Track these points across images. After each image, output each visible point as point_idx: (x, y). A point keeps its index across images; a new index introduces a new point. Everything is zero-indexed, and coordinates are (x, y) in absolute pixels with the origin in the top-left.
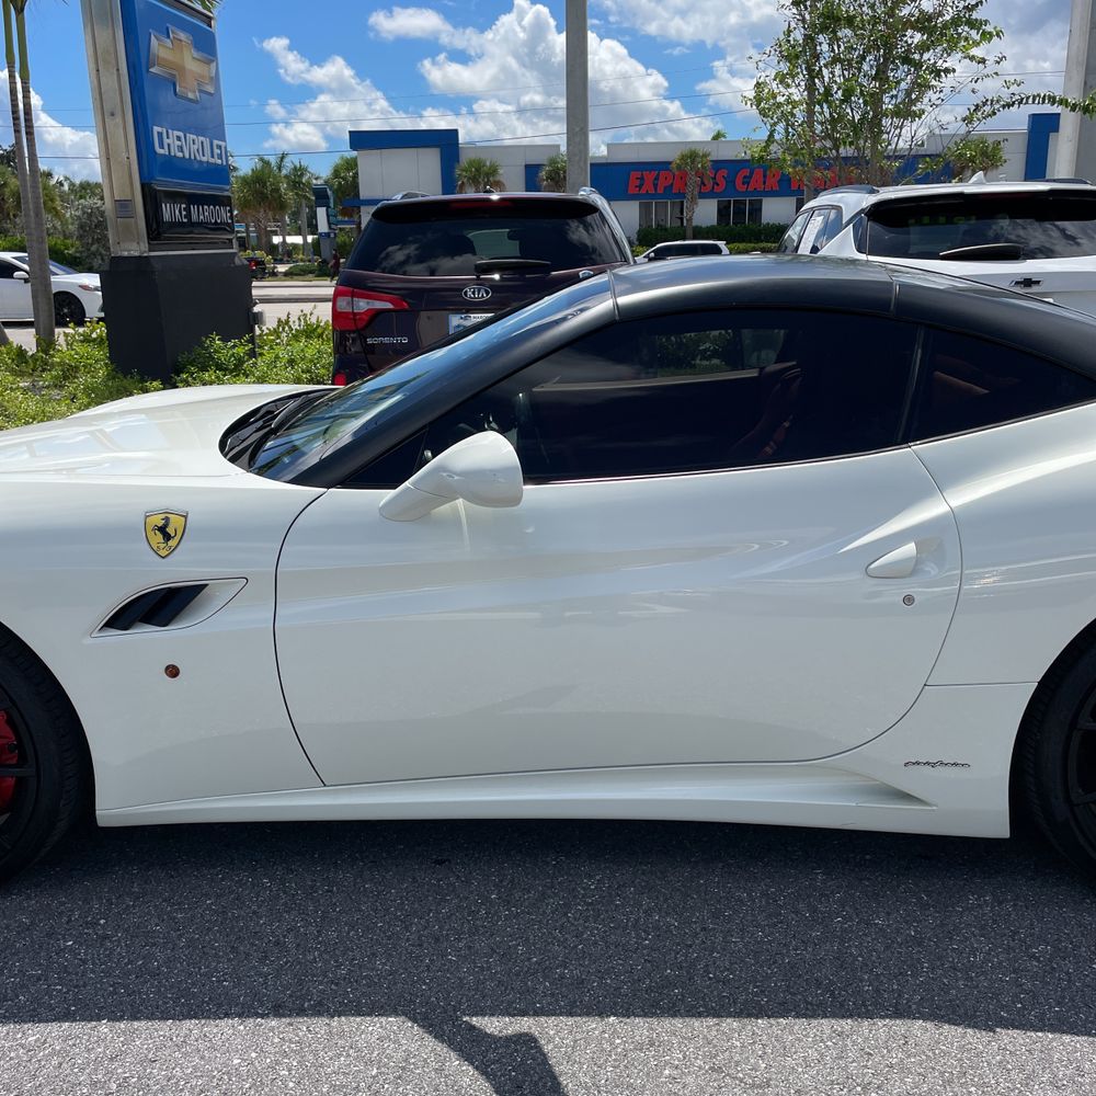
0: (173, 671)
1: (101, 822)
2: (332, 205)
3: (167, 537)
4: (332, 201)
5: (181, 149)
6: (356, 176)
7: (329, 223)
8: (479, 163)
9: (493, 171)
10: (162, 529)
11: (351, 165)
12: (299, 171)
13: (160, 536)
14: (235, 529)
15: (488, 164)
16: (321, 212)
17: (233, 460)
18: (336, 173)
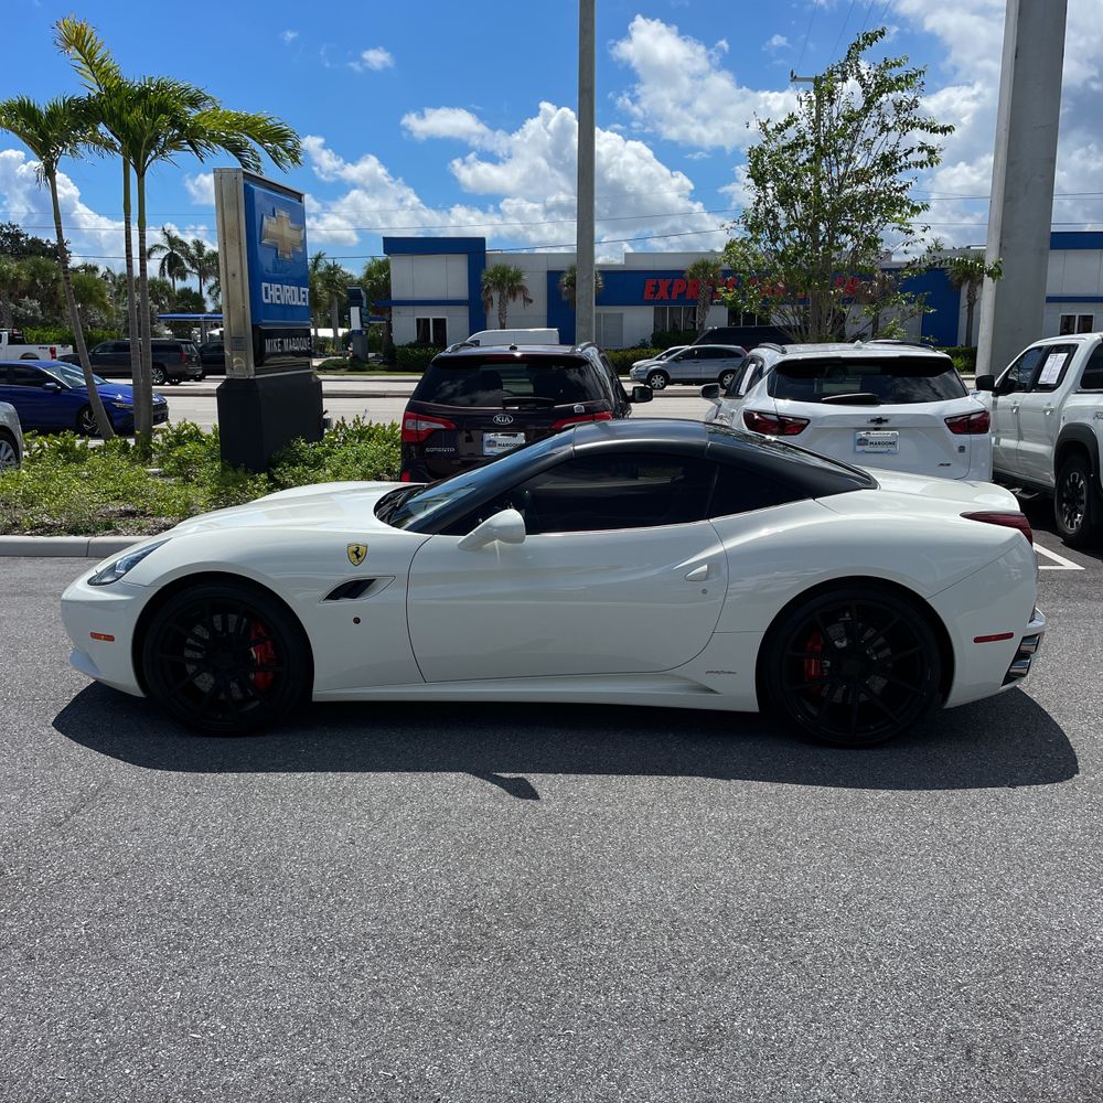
0: (357, 621)
1: (314, 699)
2: (365, 305)
3: (358, 556)
4: (365, 301)
5: (279, 298)
6: (388, 276)
7: (362, 322)
8: (504, 269)
9: (518, 276)
10: (356, 553)
11: (384, 267)
12: (332, 270)
13: (355, 556)
14: (389, 553)
15: (512, 269)
16: (355, 312)
17: (382, 519)
18: (369, 275)
